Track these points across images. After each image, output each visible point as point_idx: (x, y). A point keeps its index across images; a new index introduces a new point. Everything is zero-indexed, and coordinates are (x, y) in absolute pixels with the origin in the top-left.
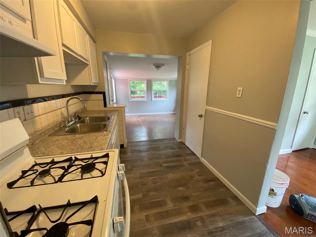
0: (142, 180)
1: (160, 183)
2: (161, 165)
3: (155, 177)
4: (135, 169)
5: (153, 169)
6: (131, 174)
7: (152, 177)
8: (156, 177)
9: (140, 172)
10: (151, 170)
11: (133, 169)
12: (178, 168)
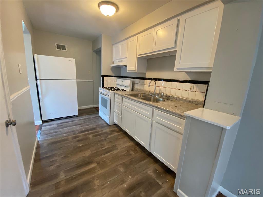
0: (113, 145)
1: (98, 145)
2: (98, 163)
3: (103, 149)
4: (125, 153)
5: (107, 156)
6: (125, 147)
7: (105, 149)
8: (101, 149)
9: (118, 151)
10: (109, 154)
11: (126, 152)
12: (76, 164)
